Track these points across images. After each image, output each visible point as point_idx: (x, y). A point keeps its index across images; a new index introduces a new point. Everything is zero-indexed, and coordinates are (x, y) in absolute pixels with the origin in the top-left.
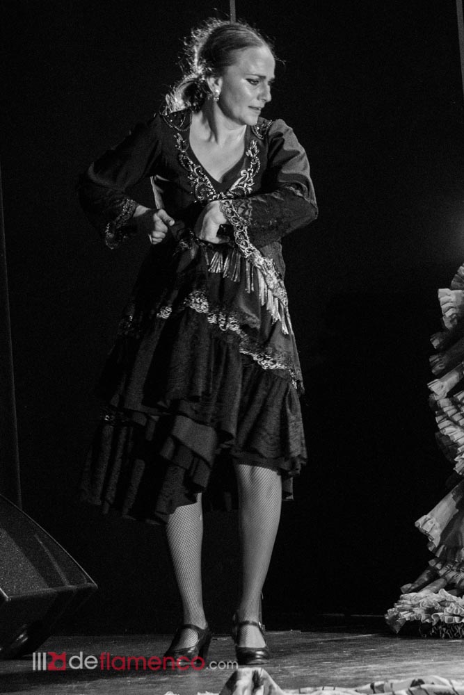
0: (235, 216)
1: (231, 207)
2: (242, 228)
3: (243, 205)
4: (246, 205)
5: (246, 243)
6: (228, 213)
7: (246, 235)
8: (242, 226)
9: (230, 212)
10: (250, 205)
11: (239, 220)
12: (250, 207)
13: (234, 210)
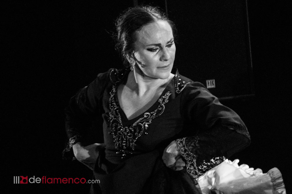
0: (187, 153)
1: (184, 146)
2: (192, 161)
3: (193, 144)
4: (195, 144)
5: (196, 172)
6: (182, 151)
7: (195, 166)
8: (193, 160)
9: (183, 150)
10: (198, 143)
11: (190, 156)
12: (197, 145)
13: (186, 148)
